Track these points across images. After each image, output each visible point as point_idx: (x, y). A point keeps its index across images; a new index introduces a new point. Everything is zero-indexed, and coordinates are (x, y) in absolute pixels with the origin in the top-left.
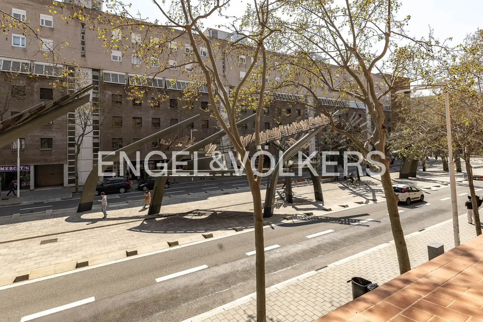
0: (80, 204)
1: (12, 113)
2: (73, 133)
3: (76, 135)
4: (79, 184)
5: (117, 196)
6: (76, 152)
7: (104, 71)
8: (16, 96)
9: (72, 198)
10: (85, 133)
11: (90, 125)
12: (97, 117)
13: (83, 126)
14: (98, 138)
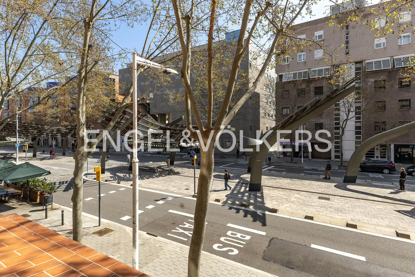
0: (345, 176)
1: (298, 107)
2: (338, 119)
3: (341, 119)
4: (344, 160)
5: (380, 176)
6: (341, 134)
7: (366, 61)
8: (301, 95)
9: (338, 170)
10: (349, 118)
11: (353, 111)
12: (360, 104)
13: (347, 113)
14: (360, 122)
